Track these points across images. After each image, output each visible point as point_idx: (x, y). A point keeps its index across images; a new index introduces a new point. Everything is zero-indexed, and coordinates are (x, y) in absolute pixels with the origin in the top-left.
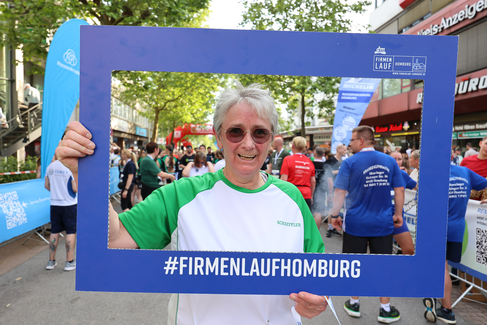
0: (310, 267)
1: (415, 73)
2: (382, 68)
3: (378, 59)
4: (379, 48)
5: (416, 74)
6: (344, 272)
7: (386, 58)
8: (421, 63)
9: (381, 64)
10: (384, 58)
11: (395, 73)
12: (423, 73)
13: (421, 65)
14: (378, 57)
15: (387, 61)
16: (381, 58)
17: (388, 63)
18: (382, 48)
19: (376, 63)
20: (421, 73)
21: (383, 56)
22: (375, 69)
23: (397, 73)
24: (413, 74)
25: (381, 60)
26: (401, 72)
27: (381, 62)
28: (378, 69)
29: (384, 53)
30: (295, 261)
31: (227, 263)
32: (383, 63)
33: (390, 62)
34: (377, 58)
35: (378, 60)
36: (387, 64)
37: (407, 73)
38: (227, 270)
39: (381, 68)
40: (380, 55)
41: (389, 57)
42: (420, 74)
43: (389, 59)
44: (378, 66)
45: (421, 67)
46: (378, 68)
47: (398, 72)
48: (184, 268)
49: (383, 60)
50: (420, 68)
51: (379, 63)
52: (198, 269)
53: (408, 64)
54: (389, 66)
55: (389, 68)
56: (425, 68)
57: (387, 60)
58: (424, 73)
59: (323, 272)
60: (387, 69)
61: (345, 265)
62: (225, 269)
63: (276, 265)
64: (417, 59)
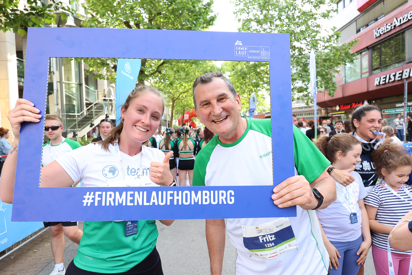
0: (196, 197)
1: (263, 57)
3: (237, 48)
4: (238, 41)
6: (222, 199)
9: (240, 51)
11: (250, 58)
12: (268, 57)
13: (266, 52)
14: (237, 47)
16: (239, 48)
17: (244, 51)
18: (240, 42)
19: (236, 51)
21: (241, 47)
22: (236, 55)
23: (251, 58)
26: (253, 57)
27: (240, 50)
28: (238, 55)
29: (241, 44)
30: (185, 193)
31: (132, 195)
32: (241, 51)
33: (246, 50)
35: (237, 49)
37: (258, 57)
38: (132, 201)
39: (240, 54)
40: (238, 46)
42: (266, 58)
43: (245, 48)
44: (238, 53)
45: (267, 54)
48: (98, 200)
51: (238, 51)
52: (110, 201)
54: (245, 53)
56: (269, 54)
59: (206, 200)
60: (244, 55)
61: (223, 195)
62: (130, 200)
63: (170, 196)
64: (264, 48)
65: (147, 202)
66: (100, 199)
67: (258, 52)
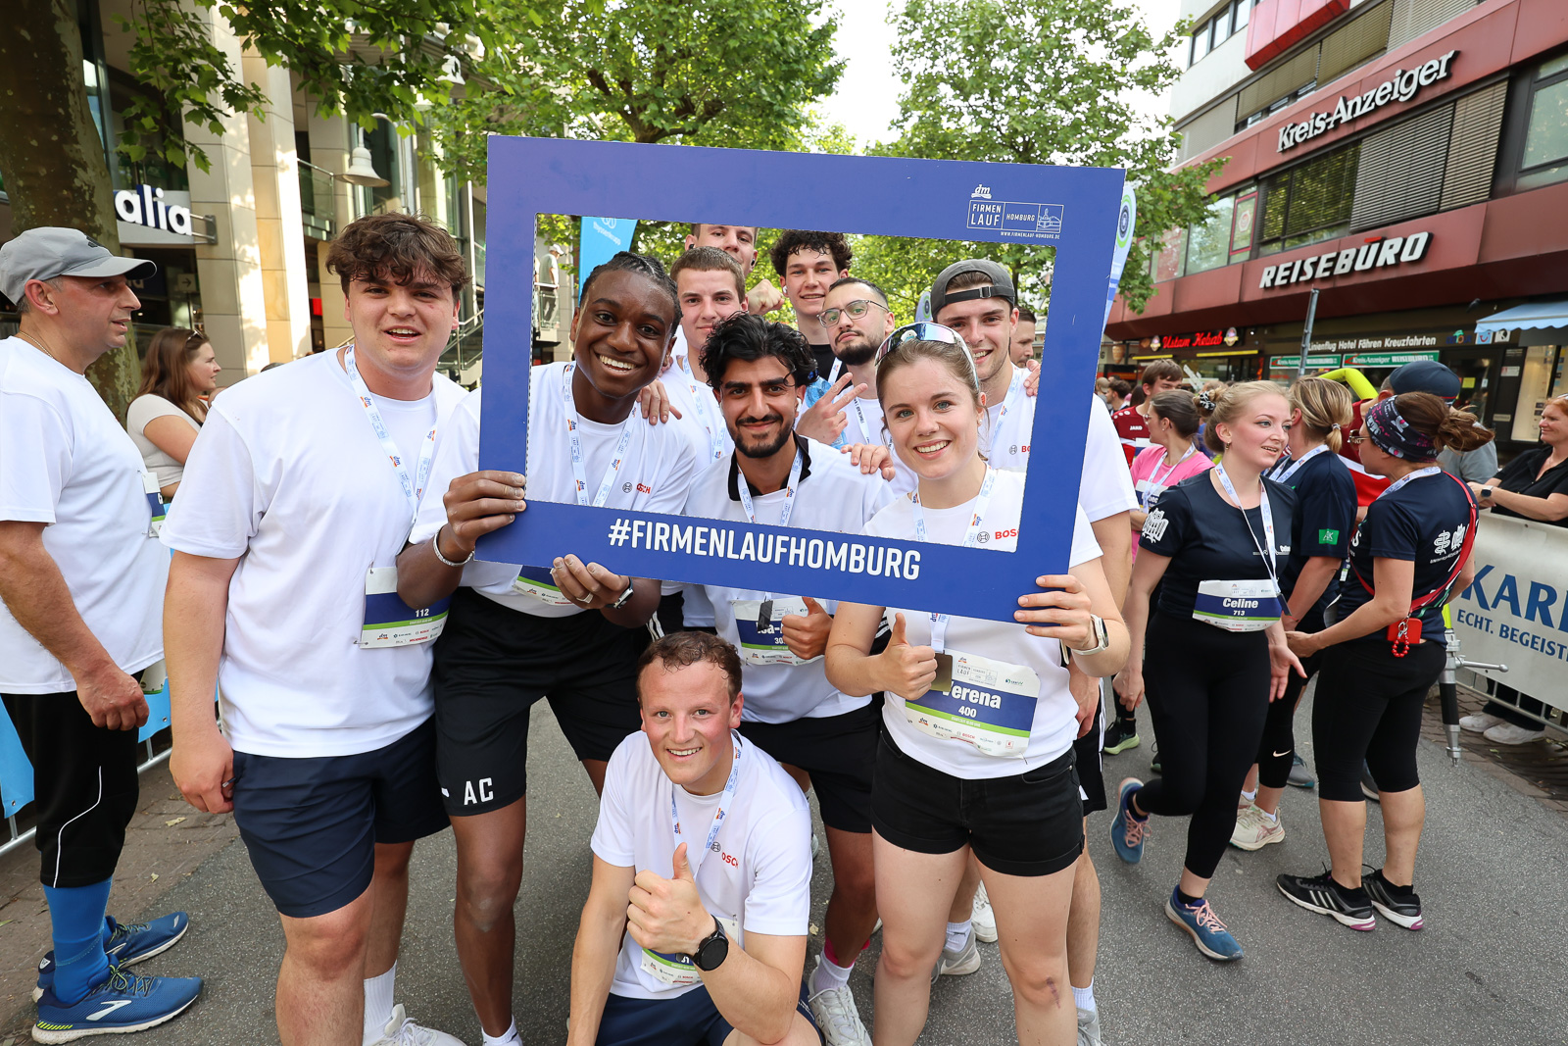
3: (977, 207)
4: (980, 189)
7: (991, 206)
9: (982, 216)
10: (987, 205)
15: (993, 211)
16: (982, 205)
17: (994, 215)
21: (987, 203)
27: (982, 213)
29: (989, 196)
32: (985, 214)
34: (975, 205)
35: (976, 209)
36: (992, 216)
41: (997, 204)
43: (996, 208)
44: (976, 220)
51: (978, 215)
54: (996, 220)
57: (993, 209)
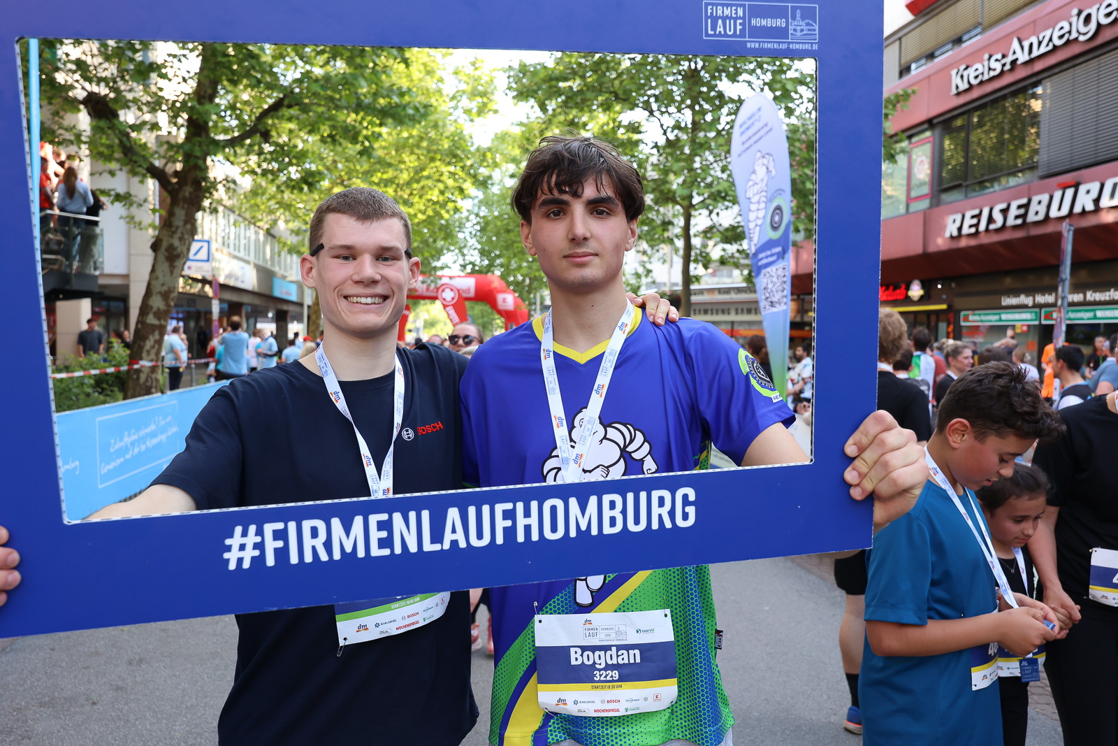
0: (583, 514)
1: (796, 43)
2: (723, 33)
3: (712, 9)
5: (797, 46)
6: (660, 516)
7: (729, 8)
8: (807, 21)
9: (720, 21)
10: (725, 8)
11: (753, 46)
12: (812, 44)
13: (808, 24)
14: (712, 4)
15: (734, 16)
16: (719, 8)
17: (735, 19)
19: (709, 21)
20: (808, 43)
21: (723, 3)
22: (707, 35)
23: (757, 45)
24: (791, 46)
25: (720, 12)
26: (765, 42)
27: (720, 17)
28: (715, 35)
30: (548, 504)
32: (724, 19)
33: (740, 18)
34: (710, 7)
35: (712, 13)
36: (732, 21)
37: (779, 42)
38: (386, 543)
39: (720, 32)
41: (737, 6)
42: (807, 47)
43: (736, 10)
44: (714, 28)
45: (809, 30)
46: (712, 33)
47: (760, 42)
48: (276, 550)
49: (723, 12)
50: (805, 32)
51: (715, 20)
52: (314, 548)
53: (780, 23)
54: (739, 27)
55: (738, 33)
56: (817, 32)
57: (734, 12)
58: (815, 43)
59: (613, 522)
60: (735, 35)
61: (661, 502)
62: (380, 540)
63: (504, 518)
64: (798, 11)
65: (432, 542)
66: (280, 544)
67: (778, 24)
